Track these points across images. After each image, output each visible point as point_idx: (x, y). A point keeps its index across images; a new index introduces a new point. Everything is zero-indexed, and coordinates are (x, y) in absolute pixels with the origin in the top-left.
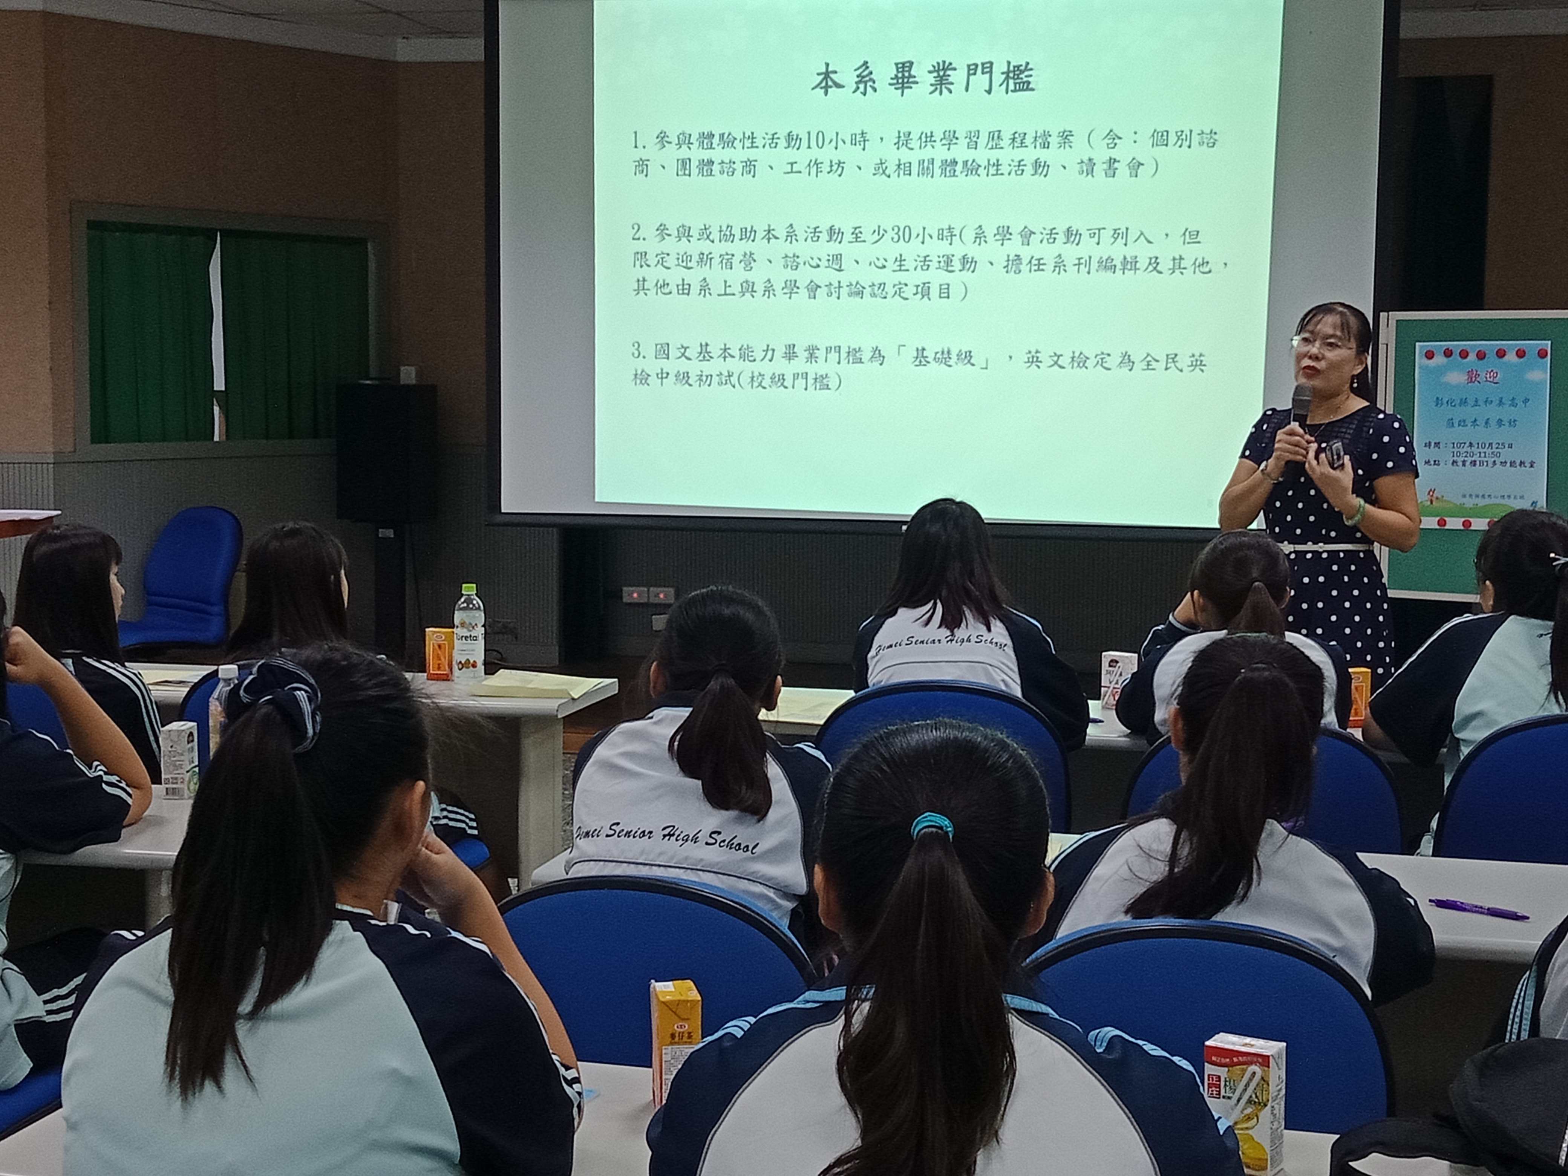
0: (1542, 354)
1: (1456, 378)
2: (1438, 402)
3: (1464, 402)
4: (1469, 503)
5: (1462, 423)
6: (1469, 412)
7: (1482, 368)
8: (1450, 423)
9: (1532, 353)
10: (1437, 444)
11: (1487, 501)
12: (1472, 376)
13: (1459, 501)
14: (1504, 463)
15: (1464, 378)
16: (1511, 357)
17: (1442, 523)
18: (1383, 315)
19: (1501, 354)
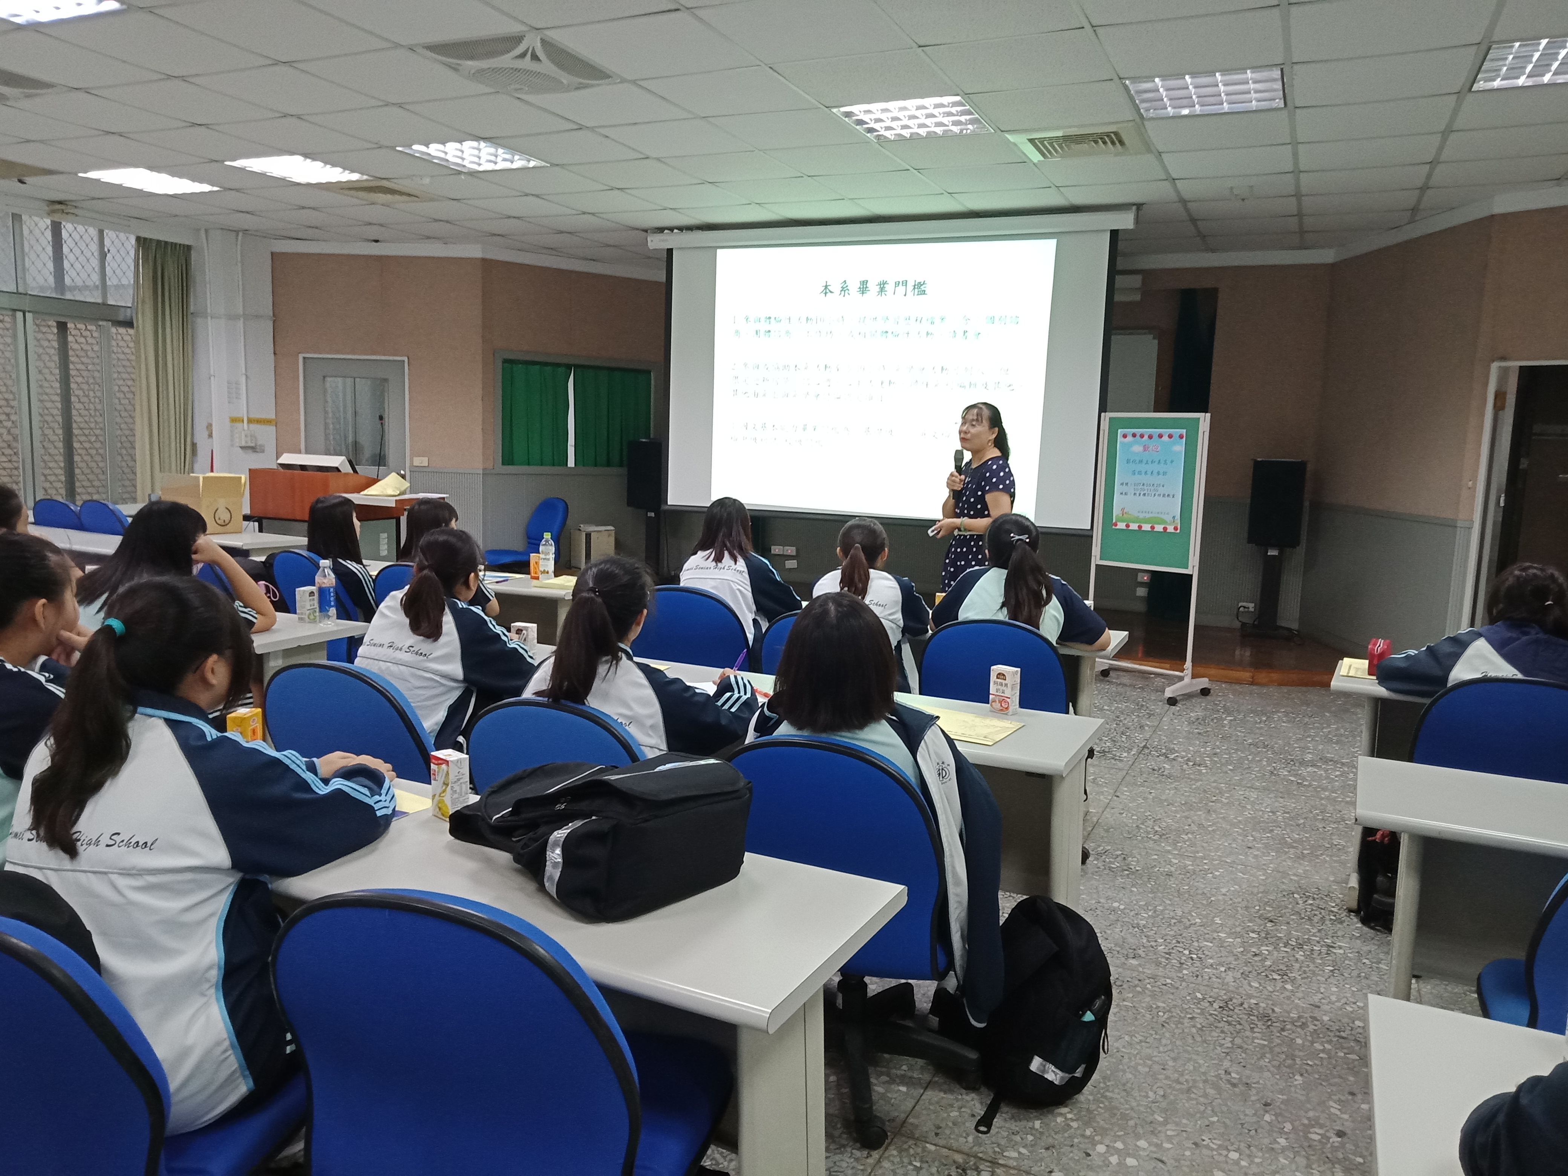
0: (1181, 437)
1: (1137, 448)
2: (1128, 461)
3: (1141, 462)
4: (1141, 516)
5: (1140, 473)
6: (1142, 467)
7: (1151, 443)
8: (1134, 473)
9: (1176, 436)
10: (1127, 484)
11: (1151, 515)
12: (1146, 448)
13: (1136, 515)
14: (1159, 495)
15: (1141, 449)
16: (1165, 438)
17: (1127, 526)
18: (1103, 414)
19: (1160, 436)
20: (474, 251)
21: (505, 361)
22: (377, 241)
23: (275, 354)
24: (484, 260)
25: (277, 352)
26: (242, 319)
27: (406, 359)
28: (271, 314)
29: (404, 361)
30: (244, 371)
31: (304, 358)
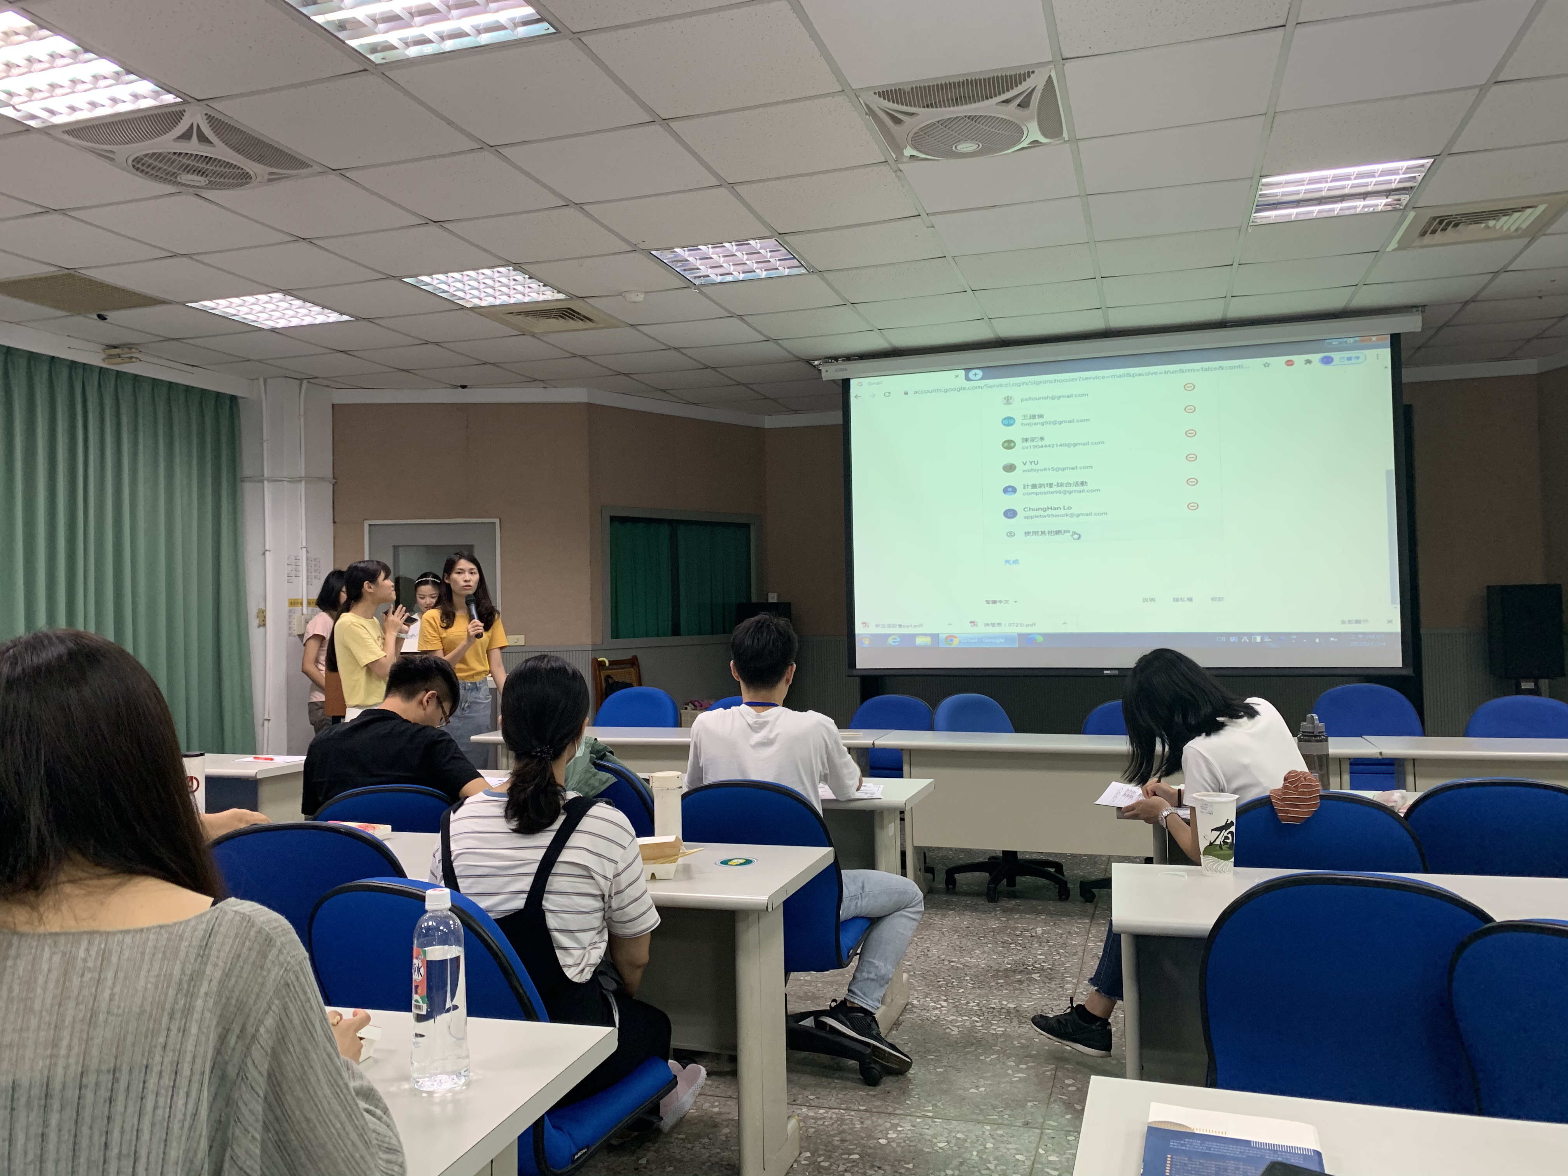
20: (578, 395)
21: (613, 519)
22: (464, 387)
23: (334, 522)
24: (589, 405)
25: (336, 520)
26: (303, 483)
27: (497, 521)
28: (331, 476)
29: (494, 523)
30: (304, 545)
31: (370, 525)
